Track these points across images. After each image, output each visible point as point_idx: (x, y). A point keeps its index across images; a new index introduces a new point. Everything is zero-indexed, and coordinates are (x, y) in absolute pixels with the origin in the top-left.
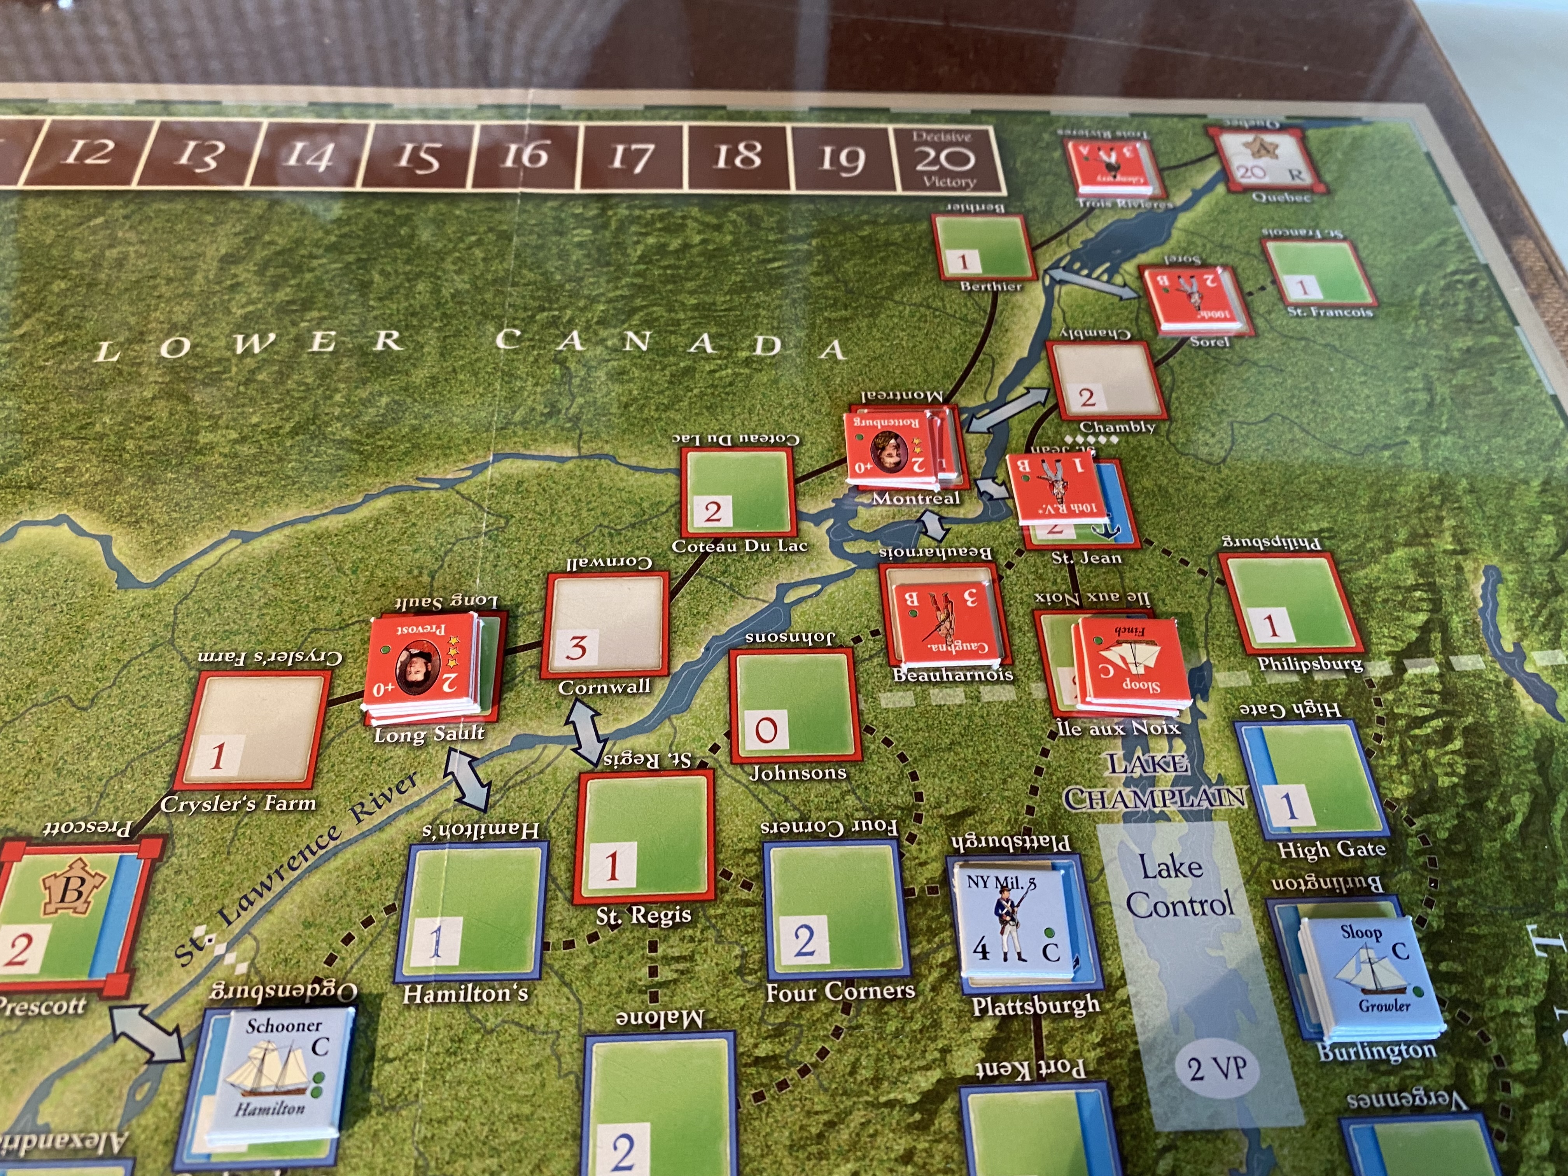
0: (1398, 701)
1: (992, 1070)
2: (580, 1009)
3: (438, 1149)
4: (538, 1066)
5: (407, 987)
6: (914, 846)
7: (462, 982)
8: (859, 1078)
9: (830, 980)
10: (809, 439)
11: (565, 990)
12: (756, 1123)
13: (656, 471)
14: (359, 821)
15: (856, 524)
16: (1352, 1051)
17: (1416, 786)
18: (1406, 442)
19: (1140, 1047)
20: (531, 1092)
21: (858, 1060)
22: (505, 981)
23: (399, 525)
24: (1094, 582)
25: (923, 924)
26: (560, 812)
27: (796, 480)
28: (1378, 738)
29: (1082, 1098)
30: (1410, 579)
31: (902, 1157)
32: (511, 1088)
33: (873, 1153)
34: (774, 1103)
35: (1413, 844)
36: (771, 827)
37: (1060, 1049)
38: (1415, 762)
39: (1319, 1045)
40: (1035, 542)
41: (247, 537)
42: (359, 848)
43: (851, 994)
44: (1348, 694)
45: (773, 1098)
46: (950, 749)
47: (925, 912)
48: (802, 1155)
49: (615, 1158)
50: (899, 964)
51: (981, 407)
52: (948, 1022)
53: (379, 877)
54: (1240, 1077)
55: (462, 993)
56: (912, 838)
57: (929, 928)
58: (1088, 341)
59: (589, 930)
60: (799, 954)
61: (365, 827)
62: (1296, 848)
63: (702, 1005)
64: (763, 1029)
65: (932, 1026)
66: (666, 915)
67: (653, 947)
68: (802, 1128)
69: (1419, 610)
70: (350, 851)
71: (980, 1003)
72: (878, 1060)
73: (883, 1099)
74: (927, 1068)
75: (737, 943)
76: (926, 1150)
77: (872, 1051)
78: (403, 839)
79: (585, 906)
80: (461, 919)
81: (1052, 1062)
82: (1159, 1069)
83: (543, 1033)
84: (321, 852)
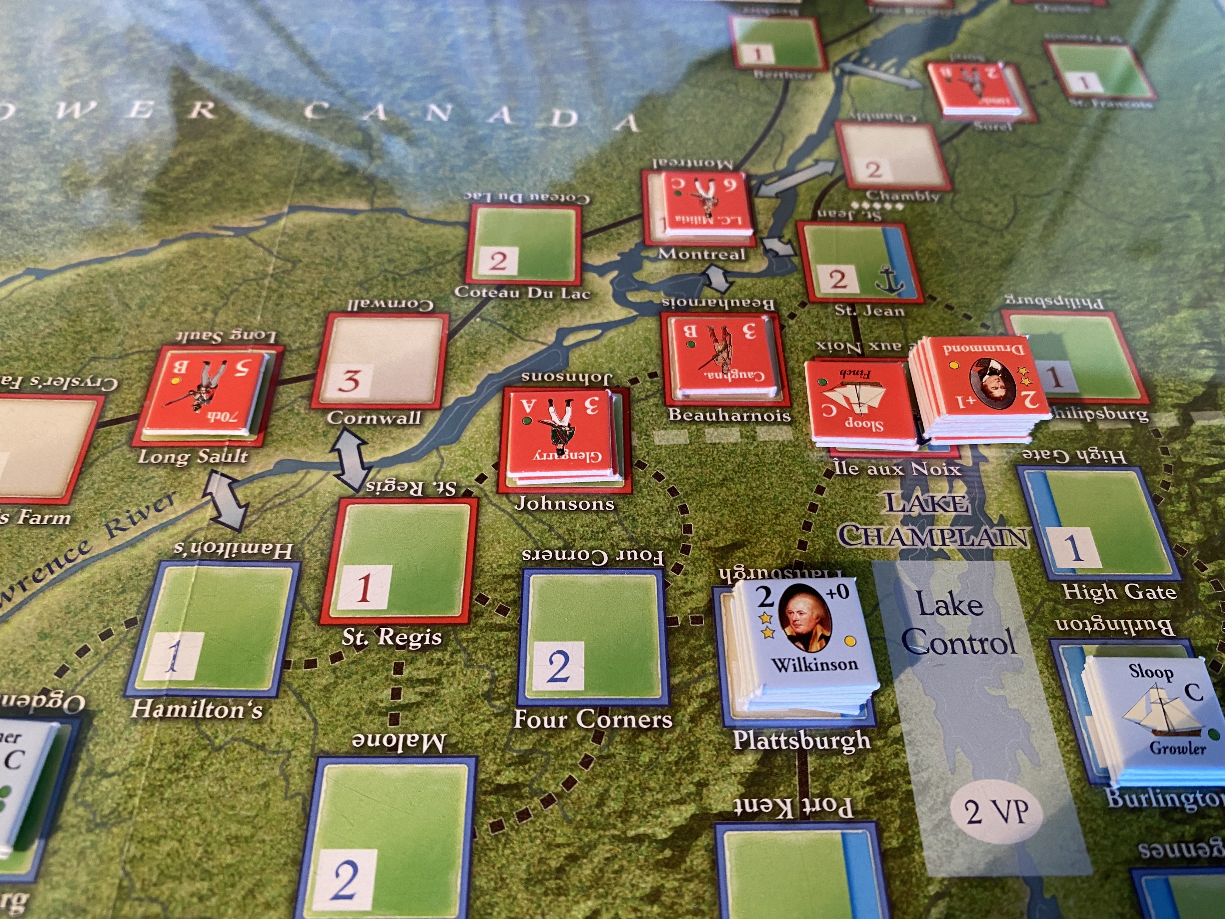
0: (1186, 450)
1: (751, 806)
2: (315, 729)
3: (146, 869)
4: (264, 786)
5: (137, 701)
6: (680, 577)
7: (194, 697)
8: (607, 810)
9: (583, 707)
10: (599, 198)
11: (302, 709)
12: (492, 854)
13: (445, 223)
14: (112, 536)
15: (640, 276)
16: (1143, 798)
17: (1206, 532)
18: (1188, 216)
19: (913, 787)
20: (253, 813)
21: (607, 791)
22: (239, 698)
23: (191, 267)
24: (877, 333)
25: (685, 653)
26: (317, 534)
27: (583, 235)
28: (1166, 485)
29: (849, 839)
30: (1195, 337)
31: (648, 896)
32: (233, 808)
33: (617, 890)
34: (513, 833)
35: (1205, 589)
36: (533, 554)
37: (826, 786)
38: (1205, 508)
39: (1108, 790)
40: (818, 295)
41: (41, 274)
42: (109, 563)
43: (604, 722)
44: (1134, 442)
45: (512, 828)
46: (722, 485)
47: (687, 642)
48: (539, 890)
49: (335, 886)
50: (657, 693)
51: (770, 175)
52: (706, 755)
53: (124, 591)
54: (1021, 821)
55: (194, 708)
56: (678, 569)
57: (691, 657)
58: (874, 122)
59: (333, 649)
60: (553, 680)
61: (117, 542)
62: (1081, 589)
63: (444, 729)
64: (507, 756)
65: (688, 758)
66: (415, 638)
67: (398, 669)
68: (541, 861)
69: (1204, 367)
70: (99, 564)
71: (741, 736)
72: (628, 792)
73: (631, 833)
74: (682, 802)
75: (487, 667)
76: (675, 889)
77: (623, 782)
78: (153, 555)
79: (332, 626)
80: (203, 634)
81: (817, 801)
82: (932, 810)
83: (274, 752)
84: (69, 565)
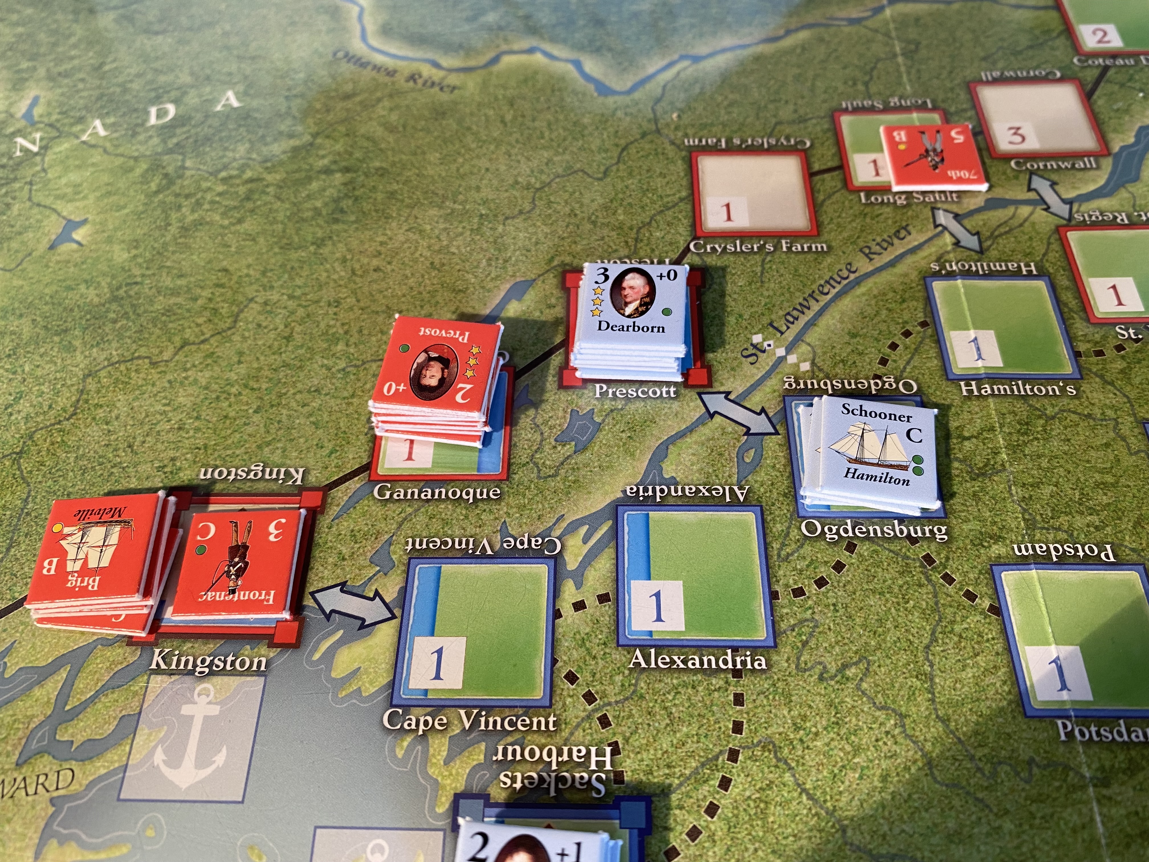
2: (1129, 402)
4: (1107, 445)
5: (962, 383)
7: (1012, 379)
11: (1109, 387)
13: (1035, 8)
14: (871, 260)
22: (1051, 380)
23: (823, 50)
26: (1050, 255)
42: (878, 279)
55: (1015, 387)
59: (1114, 342)
61: (877, 264)
70: (871, 280)
78: (915, 273)
79: (1103, 324)
80: (993, 331)
83: (1102, 420)
84: (845, 282)
